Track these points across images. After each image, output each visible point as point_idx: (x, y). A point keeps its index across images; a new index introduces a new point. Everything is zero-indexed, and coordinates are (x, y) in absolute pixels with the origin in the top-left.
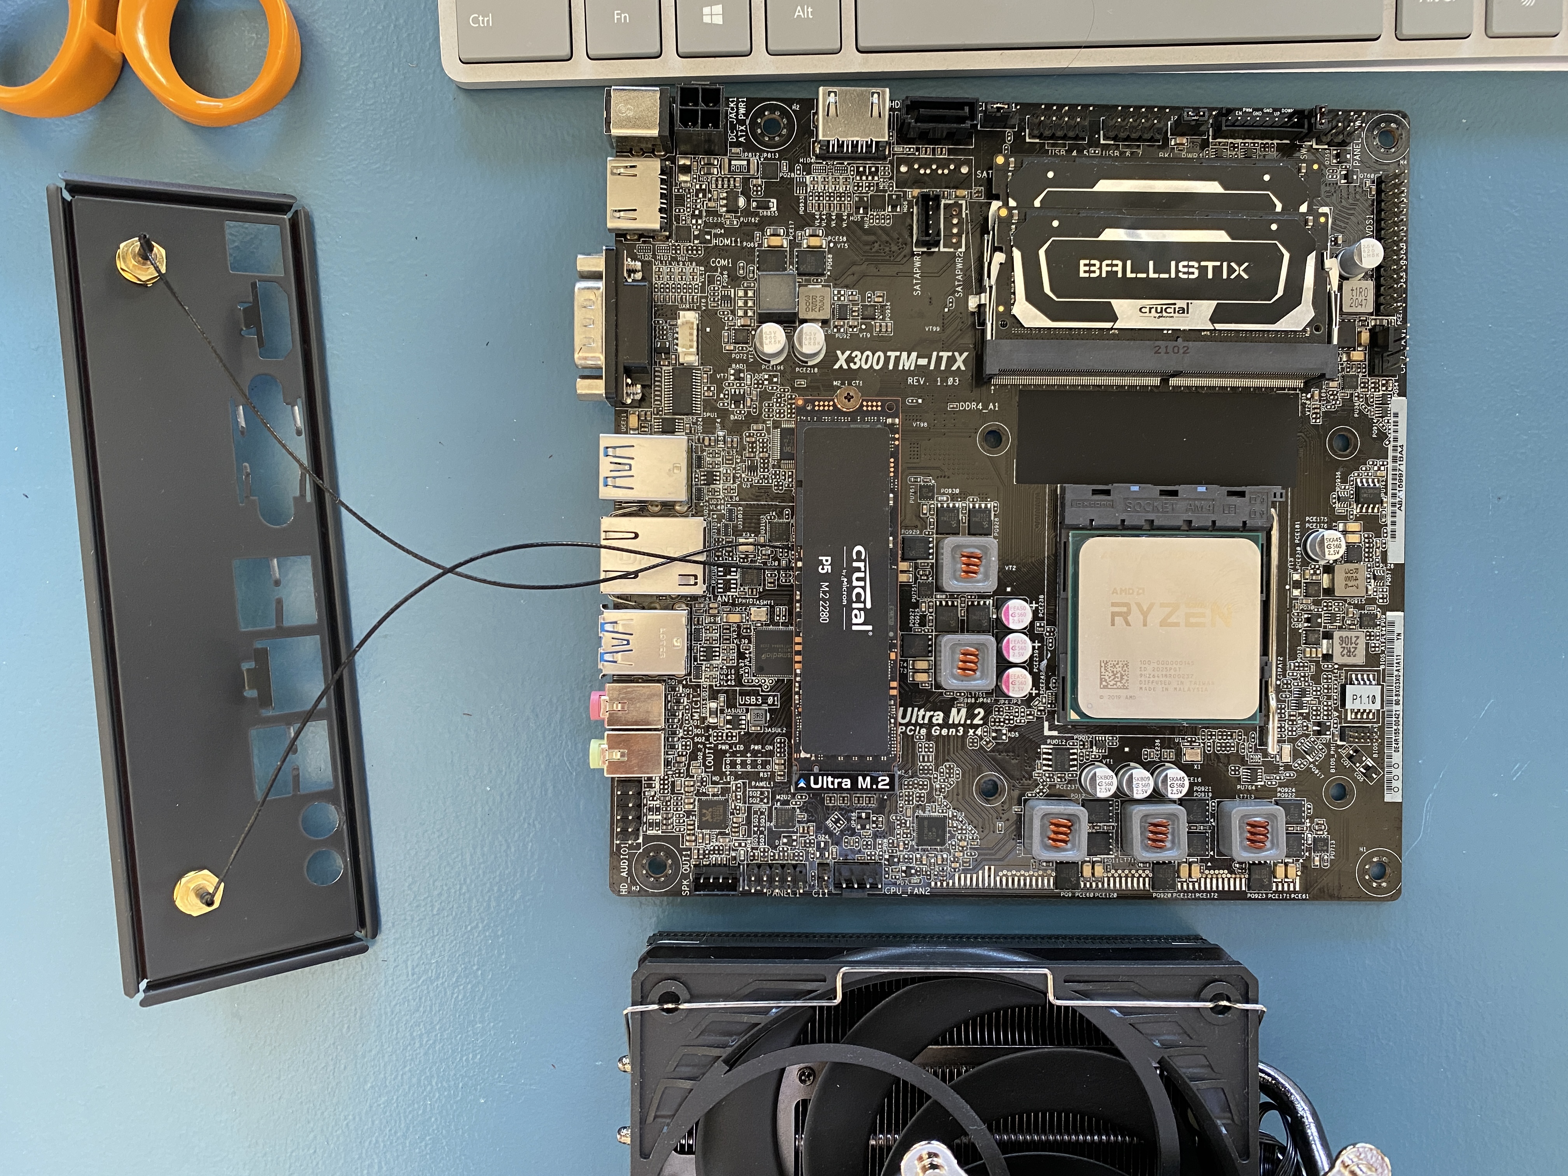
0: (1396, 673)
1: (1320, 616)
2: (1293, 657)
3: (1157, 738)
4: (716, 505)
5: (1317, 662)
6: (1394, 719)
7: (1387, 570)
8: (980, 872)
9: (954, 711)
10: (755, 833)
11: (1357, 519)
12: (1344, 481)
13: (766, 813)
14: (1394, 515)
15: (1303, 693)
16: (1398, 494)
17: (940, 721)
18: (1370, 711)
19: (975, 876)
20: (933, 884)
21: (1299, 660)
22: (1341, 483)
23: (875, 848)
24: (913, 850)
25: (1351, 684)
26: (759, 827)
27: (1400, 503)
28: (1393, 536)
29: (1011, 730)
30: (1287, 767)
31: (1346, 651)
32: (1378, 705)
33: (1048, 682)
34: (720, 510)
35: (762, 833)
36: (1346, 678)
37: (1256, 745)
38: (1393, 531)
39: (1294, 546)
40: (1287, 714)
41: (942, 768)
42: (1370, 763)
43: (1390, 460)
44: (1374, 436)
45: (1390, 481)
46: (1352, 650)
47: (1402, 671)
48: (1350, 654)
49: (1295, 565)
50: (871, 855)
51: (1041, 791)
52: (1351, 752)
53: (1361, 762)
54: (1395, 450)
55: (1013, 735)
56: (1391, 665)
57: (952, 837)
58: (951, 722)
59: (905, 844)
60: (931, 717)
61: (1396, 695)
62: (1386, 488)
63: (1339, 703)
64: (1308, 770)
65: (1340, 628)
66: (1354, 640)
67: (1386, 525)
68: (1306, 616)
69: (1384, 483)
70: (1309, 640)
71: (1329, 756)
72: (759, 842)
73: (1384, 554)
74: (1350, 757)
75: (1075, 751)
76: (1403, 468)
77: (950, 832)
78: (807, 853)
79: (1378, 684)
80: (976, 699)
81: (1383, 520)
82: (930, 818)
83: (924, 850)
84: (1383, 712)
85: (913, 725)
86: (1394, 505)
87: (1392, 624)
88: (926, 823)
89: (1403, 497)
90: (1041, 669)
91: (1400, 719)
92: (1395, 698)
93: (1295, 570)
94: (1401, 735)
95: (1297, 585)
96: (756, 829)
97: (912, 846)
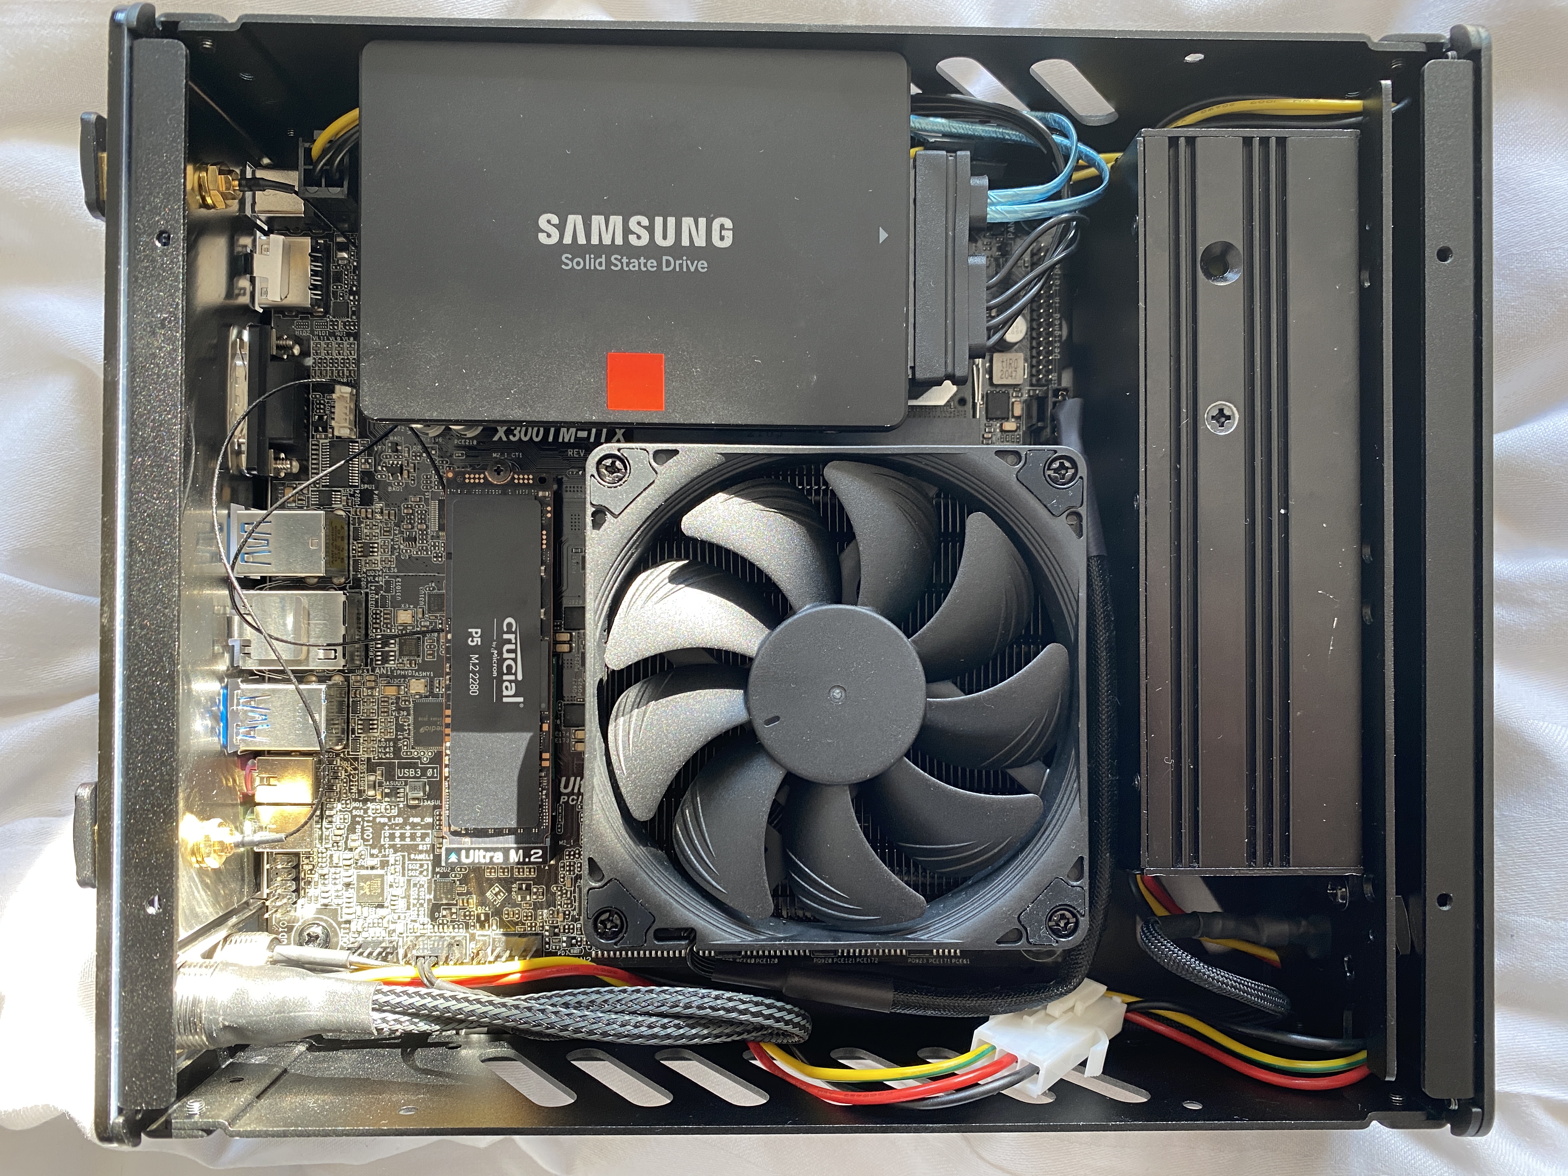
4: (374, 577)
10: (414, 905)
13: (426, 886)
23: (535, 919)
24: (574, 920)
34: (378, 582)
35: (422, 905)
50: (531, 926)
59: (565, 915)
72: (418, 915)
85: (575, 794)
96: (415, 902)
97: (573, 916)
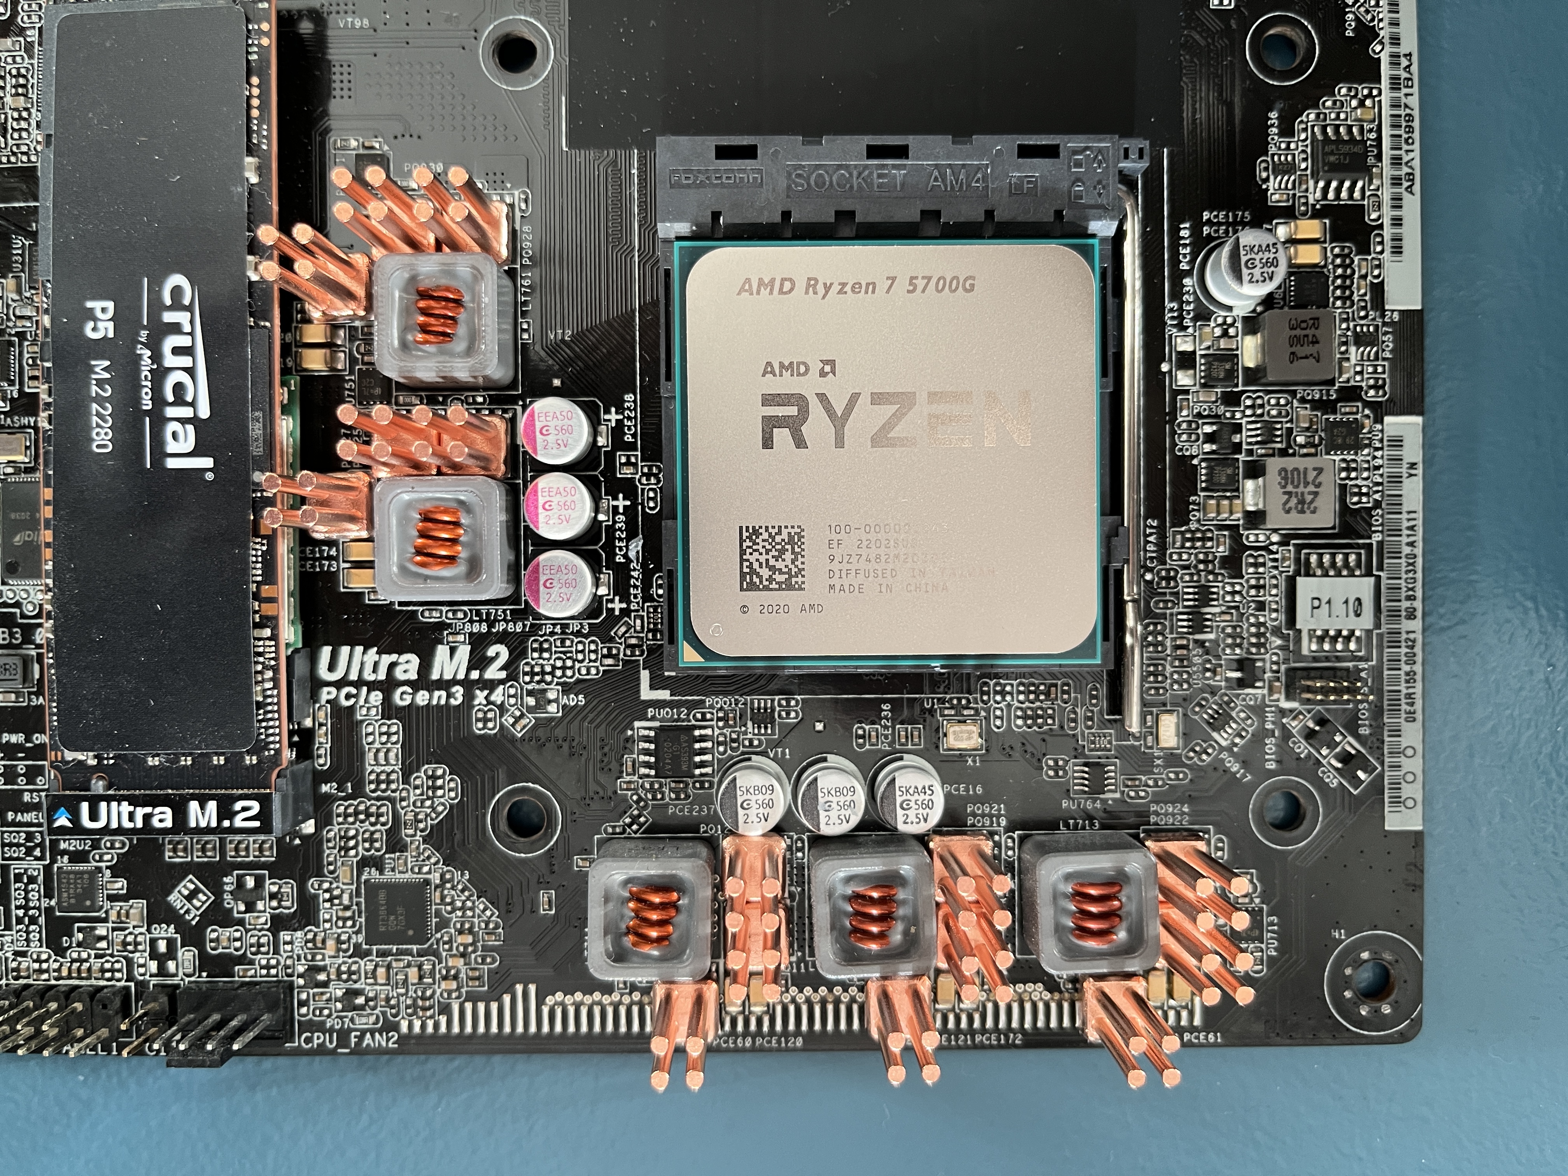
0: (1407, 550)
1: (1238, 428)
2: (1181, 517)
3: (885, 701)
5: (1234, 529)
6: (1404, 650)
7: (1385, 324)
8: (507, 998)
9: (442, 651)
10: (19, 921)
11: (1316, 214)
12: (1287, 131)
13: (41, 879)
14: (1397, 202)
15: (1204, 596)
16: (1406, 159)
17: (413, 676)
18: (1352, 633)
19: (494, 1006)
20: (404, 1027)
21: (1193, 526)
22: (1281, 134)
23: (276, 952)
24: (359, 953)
25: (1308, 574)
26: (26, 908)
27: (1410, 177)
28: (1397, 250)
29: (567, 689)
30: (1172, 759)
31: (1294, 501)
32: (1367, 621)
33: (647, 585)
35: (33, 921)
36: (1298, 560)
37: (1101, 712)
38: (1397, 239)
39: (1178, 276)
40: (1168, 643)
41: (420, 777)
42: (1351, 744)
43: (1385, 83)
44: (1349, 33)
45: (1386, 132)
46: (1309, 498)
47: (1420, 544)
48: (1303, 506)
49: (1181, 318)
50: (268, 967)
51: (635, 819)
52: (1311, 724)
53: (1332, 745)
54: (1395, 62)
55: (572, 700)
56: (1397, 532)
57: (443, 924)
58: (435, 676)
59: (339, 941)
60: (392, 666)
61: (1409, 598)
62: (1379, 146)
63: (1282, 617)
64: (1217, 766)
65: (1283, 453)
66: (1312, 475)
67: (1381, 227)
68: (1208, 429)
69: (1373, 136)
70: (1216, 480)
71: (1260, 736)
72: (27, 940)
73: (1378, 290)
74: (1310, 735)
75: (709, 732)
76: (1414, 101)
77: (438, 914)
78: (130, 962)
79: (1369, 573)
80: (491, 625)
81: (1374, 216)
82: (392, 888)
83: (382, 954)
84: (1380, 636)
85: (352, 684)
86: (1396, 181)
87: (1397, 442)
88: (382, 895)
89: (1416, 164)
90: (632, 554)
91: (1418, 649)
92: (1405, 604)
93: (1182, 328)
94: (1419, 685)
95: (1186, 361)
96: (21, 913)
97: (357, 946)
